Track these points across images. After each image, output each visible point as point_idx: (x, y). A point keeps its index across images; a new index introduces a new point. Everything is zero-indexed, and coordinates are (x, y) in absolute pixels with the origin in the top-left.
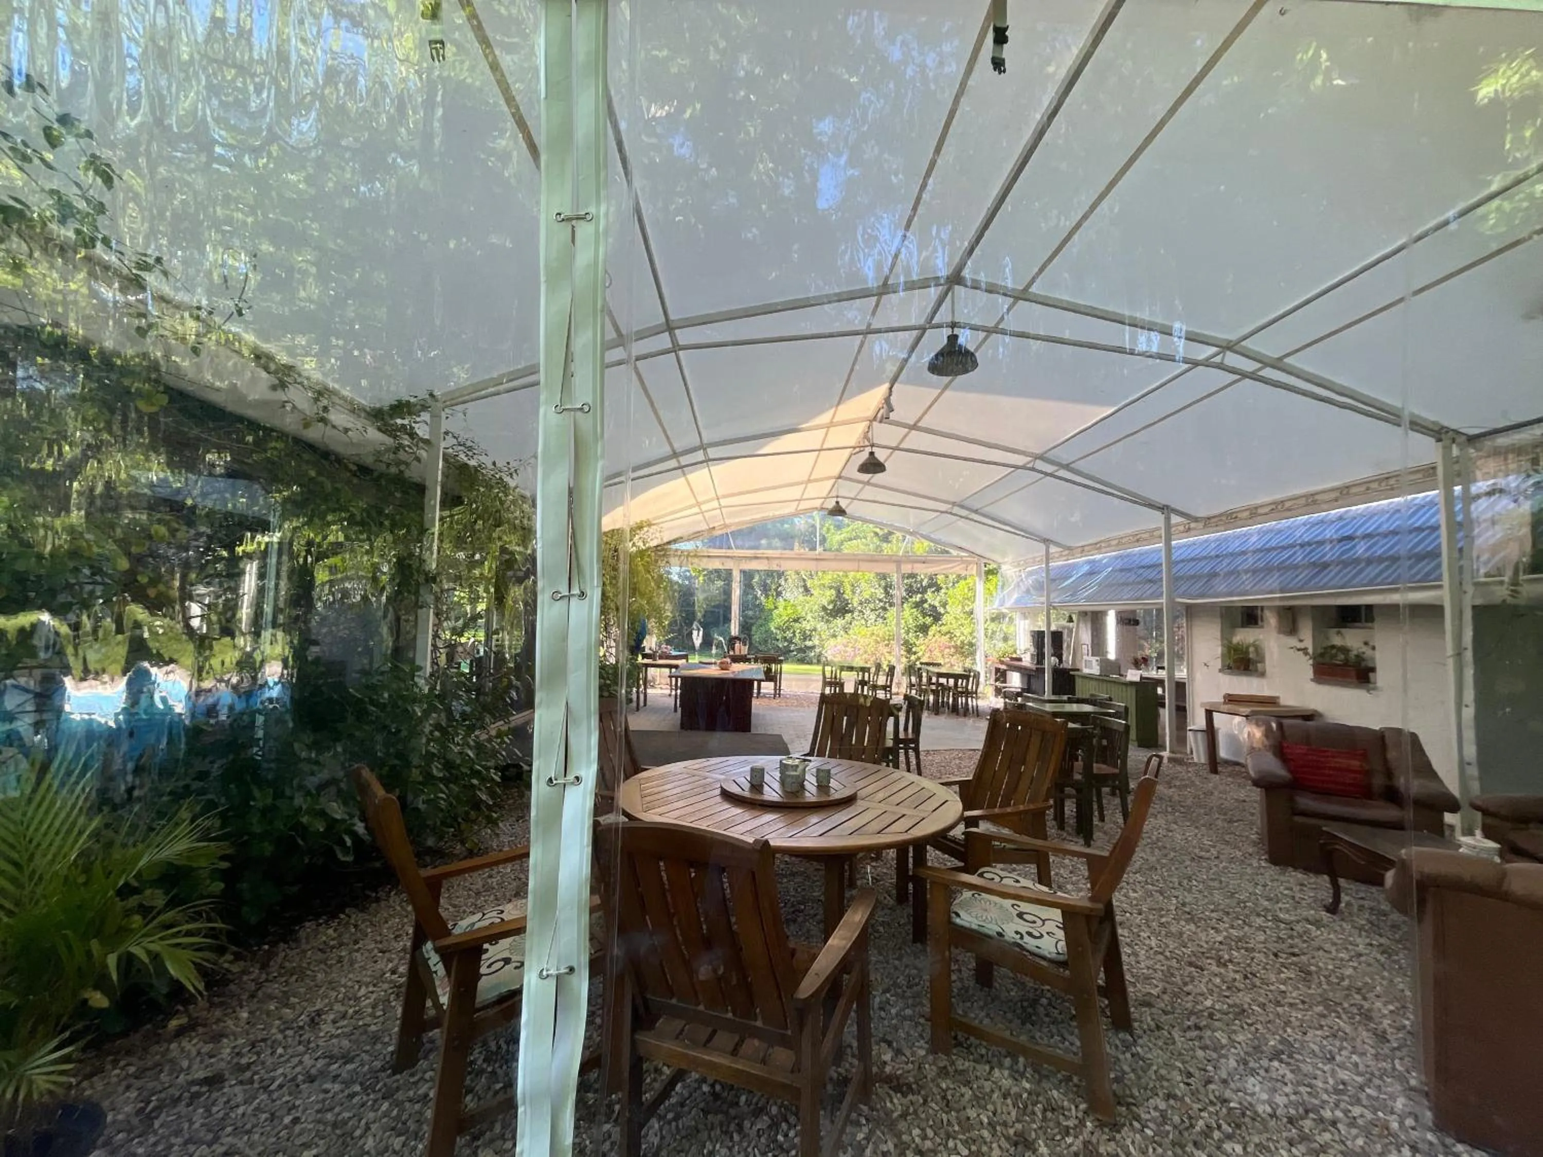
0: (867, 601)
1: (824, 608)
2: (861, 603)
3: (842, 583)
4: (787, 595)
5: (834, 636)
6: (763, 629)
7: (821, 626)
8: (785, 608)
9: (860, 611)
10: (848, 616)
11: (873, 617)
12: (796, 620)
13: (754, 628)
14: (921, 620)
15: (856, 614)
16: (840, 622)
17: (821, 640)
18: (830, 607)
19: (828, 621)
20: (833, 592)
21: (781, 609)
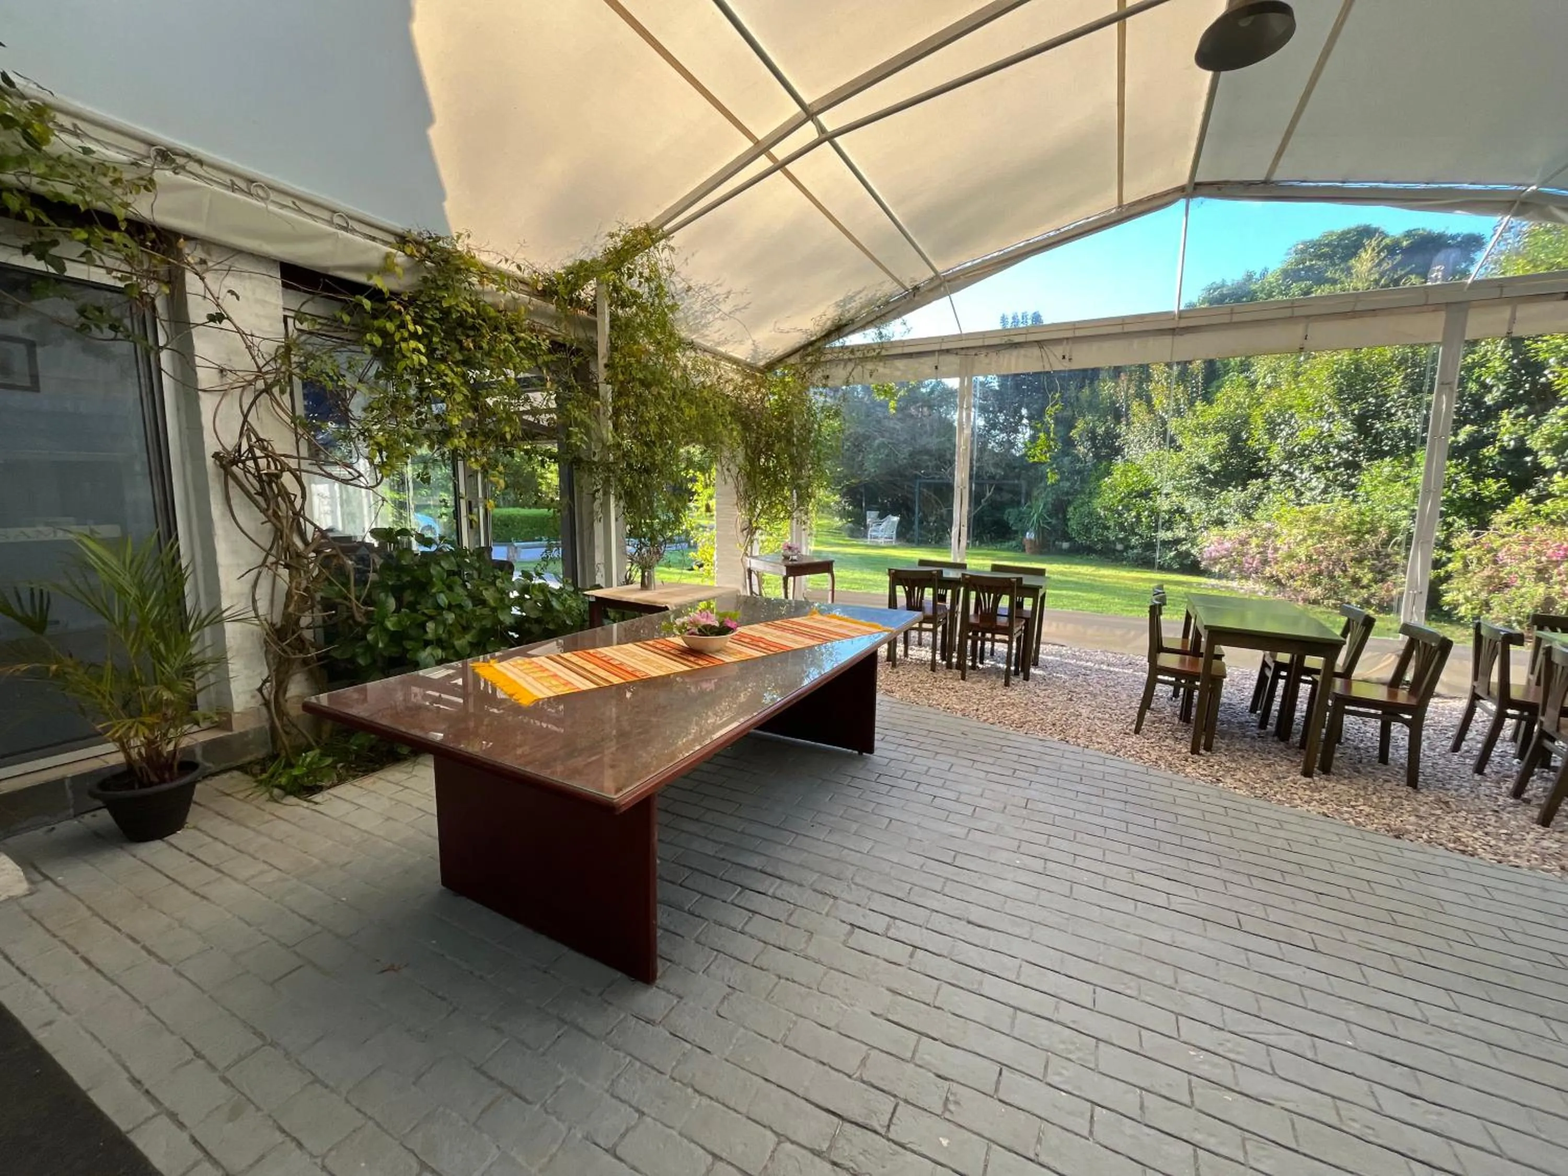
0: (1305, 452)
1: (1201, 469)
2: (1290, 456)
3: (1246, 422)
4: (1131, 452)
5: (1220, 523)
6: (1085, 509)
7: (1191, 504)
8: (1125, 473)
9: (1285, 474)
10: (1255, 485)
11: (1318, 483)
12: (1145, 495)
13: (1071, 509)
14: (1467, 487)
15: (1275, 479)
16: (1234, 495)
17: (1191, 529)
18: (1216, 467)
19: (1209, 495)
20: (1224, 437)
21: (1117, 475)
